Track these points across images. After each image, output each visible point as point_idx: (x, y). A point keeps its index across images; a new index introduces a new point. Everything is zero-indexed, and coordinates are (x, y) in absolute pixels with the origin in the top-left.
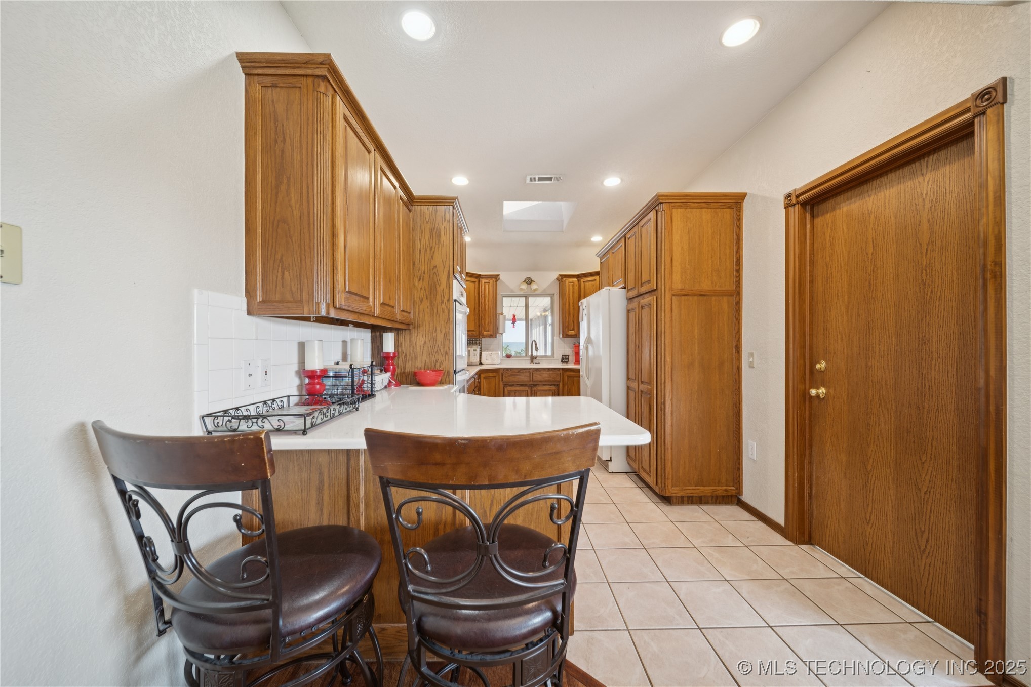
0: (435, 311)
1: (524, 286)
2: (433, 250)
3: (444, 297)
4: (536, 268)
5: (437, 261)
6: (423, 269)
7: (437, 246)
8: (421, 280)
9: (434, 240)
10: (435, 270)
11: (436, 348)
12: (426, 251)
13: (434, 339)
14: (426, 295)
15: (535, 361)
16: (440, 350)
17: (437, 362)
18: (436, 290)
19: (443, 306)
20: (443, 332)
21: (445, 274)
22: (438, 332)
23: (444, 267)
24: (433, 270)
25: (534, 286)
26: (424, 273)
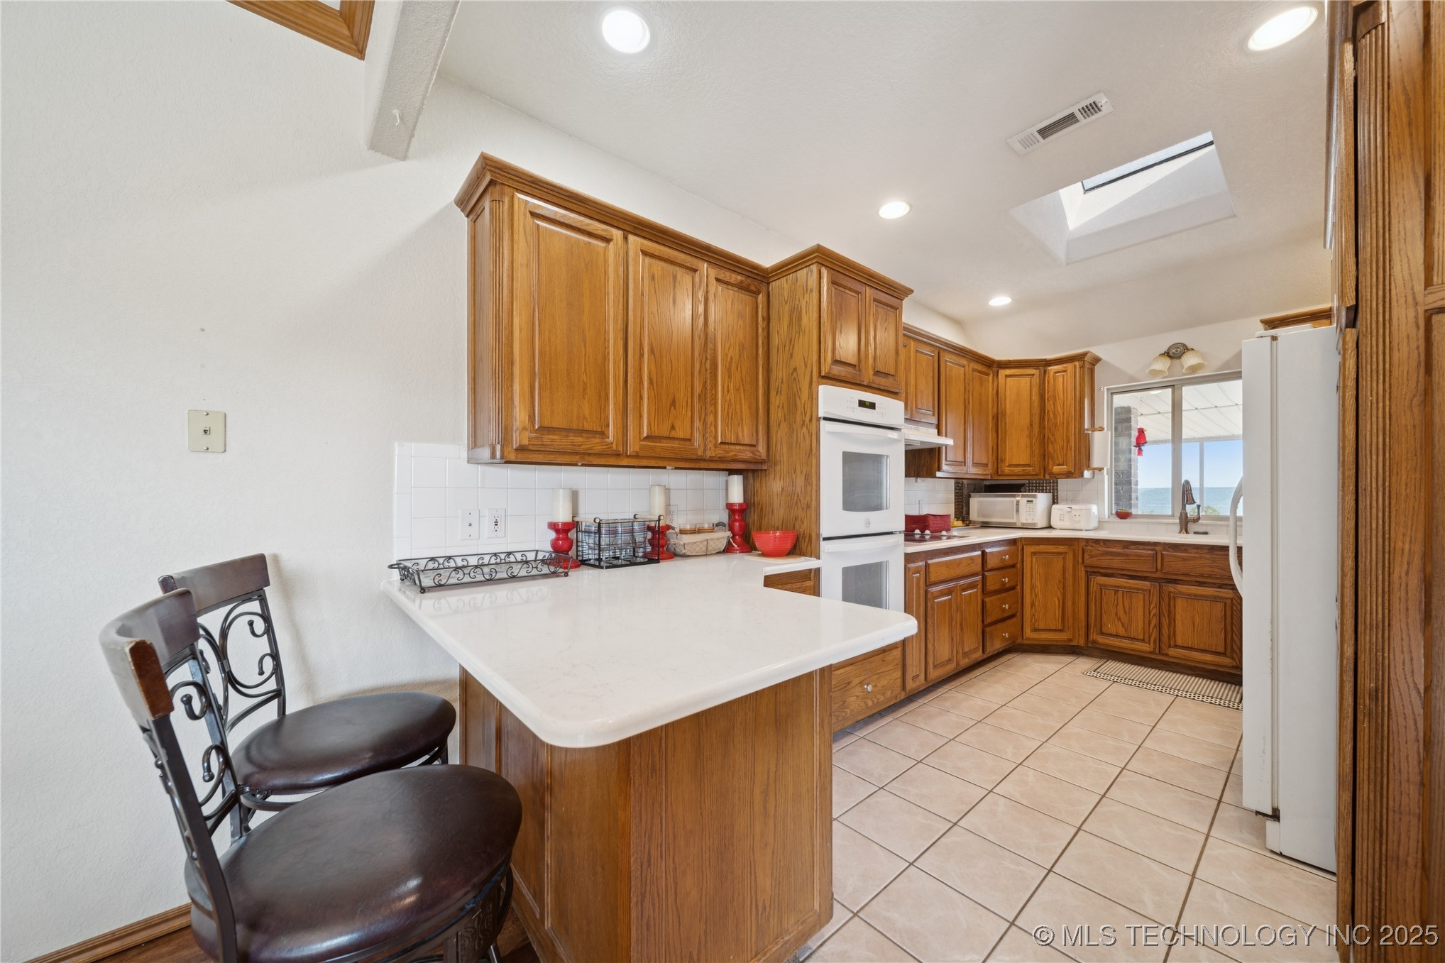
0: (795, 439)
1: (1162, 365)
2: (792, 343)
3: (805, 415)
4: (1198, 320)
5: (798, 361)
6: (781, 376)
7: (797, 335)
8: (779, 394)
9: (794, 328)
10: (795, 374)
11: (796, 498)
12: (785, 346)
13: (793, 482)
14: (785, 415)
15: (1192, 527)
16: (800, 501)
17: (796, 519)
18: (796, 406)
19: (805, 429)
20: (804, 472)
21: (808, 378)
22: (798, 471)
23: (806, 367)
24: (792, 373)
25: (1189, 360)
26: (782, 382)
